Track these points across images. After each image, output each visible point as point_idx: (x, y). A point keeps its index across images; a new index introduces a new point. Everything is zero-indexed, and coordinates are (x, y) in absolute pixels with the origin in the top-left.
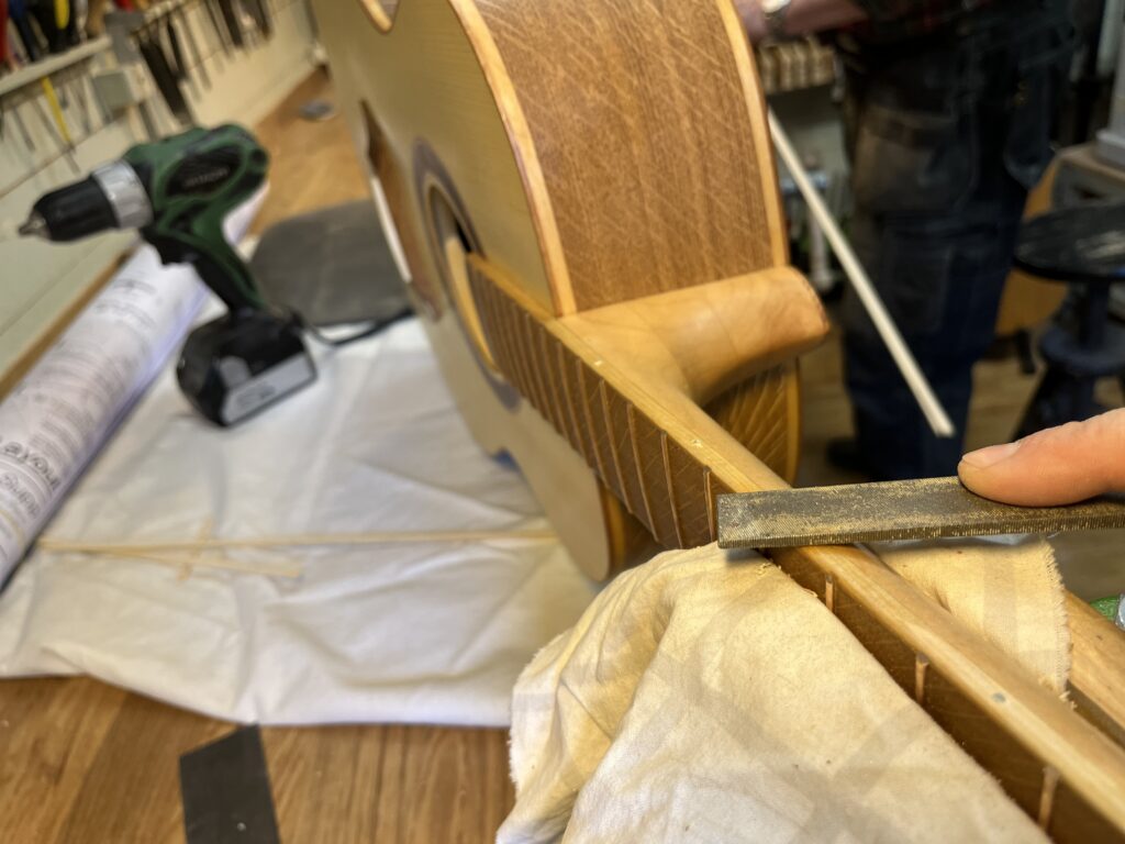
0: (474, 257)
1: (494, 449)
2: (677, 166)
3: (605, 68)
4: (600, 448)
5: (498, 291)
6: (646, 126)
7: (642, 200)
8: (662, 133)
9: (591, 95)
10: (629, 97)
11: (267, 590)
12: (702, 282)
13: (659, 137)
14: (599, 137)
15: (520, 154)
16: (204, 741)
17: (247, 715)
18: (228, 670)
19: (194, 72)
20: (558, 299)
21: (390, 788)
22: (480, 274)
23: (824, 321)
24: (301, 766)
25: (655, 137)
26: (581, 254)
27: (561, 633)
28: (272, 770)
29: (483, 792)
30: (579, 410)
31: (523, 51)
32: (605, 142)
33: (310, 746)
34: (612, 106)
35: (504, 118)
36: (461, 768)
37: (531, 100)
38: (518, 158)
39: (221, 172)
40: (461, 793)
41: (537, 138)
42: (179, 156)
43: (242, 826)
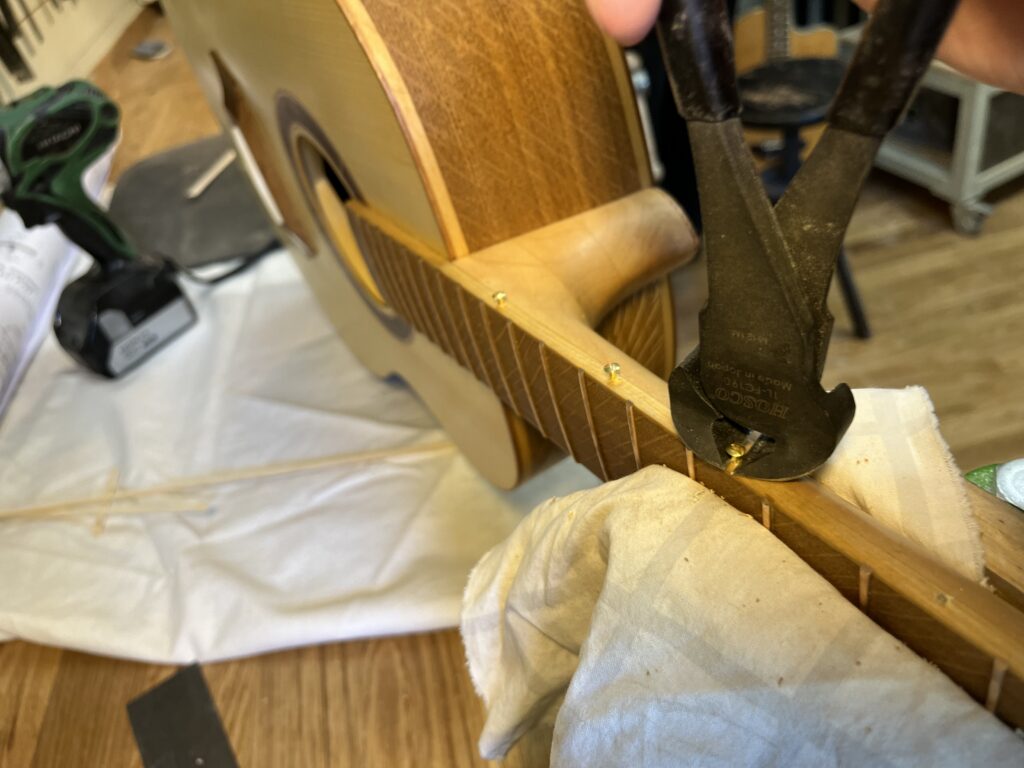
0: (353, 204)
1: (385, 372)
2: (547, 106)
3: (470, 18)
4: (509, 381)
5: (385, 237)
6: (515, 71)
7: (519, 142)
8: (529, 76)
9: (459, 44)
10: (496, 45)
11: (183, 535)
12: (580, 211)
13: (528, 80)
14: (472, 86)
15: (399, 111)
16: (147, 686)
17: (185, 655)
18: (160, 615)
19: (25, 26)
20: (450, 244)
21: (335, 703)
22: (364, 222)
23: (693, 237)
24: (246, 696)
25: (524, 81)
26: (468, 198)
27: (488, 550)
28: (219, 704)
29: (424, 693)
30: (484, 347)
31: (390, 8)
32: (479, 90)
33: (252, 674)
34: (482, 55)
35: (380, 76)
36: (400, 673)
37: (404, 56)
38: (398, 115)
39: (74, 130)
40: (402, 698)
41: (414, 92)
42: (30, 119)
43: (200, 761)
